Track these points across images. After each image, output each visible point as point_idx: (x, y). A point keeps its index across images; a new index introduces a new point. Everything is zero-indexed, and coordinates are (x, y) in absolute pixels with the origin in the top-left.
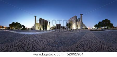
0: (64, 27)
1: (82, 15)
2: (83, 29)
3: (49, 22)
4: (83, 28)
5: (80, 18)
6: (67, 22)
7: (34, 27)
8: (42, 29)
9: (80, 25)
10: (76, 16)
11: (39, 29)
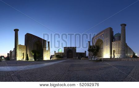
0: (82, 55)
1: (125, 25)
2: (126, 59)
3: (49, 42)
4: (127, 57)
5: (120, 33)
6: (89, 42)
7: (13, 54)
8: (31, 59)
9: (120, 49)
10: (111, 29)
11: (25, 59)
